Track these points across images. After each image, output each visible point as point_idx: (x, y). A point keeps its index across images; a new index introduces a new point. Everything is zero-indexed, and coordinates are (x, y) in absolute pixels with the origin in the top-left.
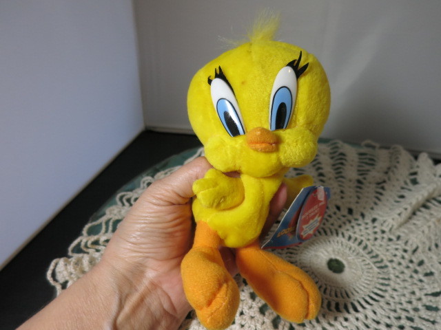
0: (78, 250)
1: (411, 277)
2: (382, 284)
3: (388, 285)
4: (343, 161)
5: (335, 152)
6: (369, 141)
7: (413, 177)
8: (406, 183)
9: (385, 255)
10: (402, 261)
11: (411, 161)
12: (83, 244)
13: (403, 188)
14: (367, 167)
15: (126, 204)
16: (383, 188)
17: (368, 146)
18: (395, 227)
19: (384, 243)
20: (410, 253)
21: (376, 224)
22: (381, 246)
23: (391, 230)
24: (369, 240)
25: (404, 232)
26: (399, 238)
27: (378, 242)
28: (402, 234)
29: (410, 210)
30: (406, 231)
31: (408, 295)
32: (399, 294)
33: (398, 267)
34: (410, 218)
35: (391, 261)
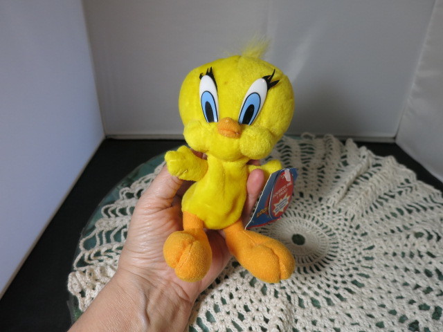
0: (82, 263)
1: (353, 238)
2: (334, 247)
3: (337, 247)
4: (289, 153)
5: (281, 146)
6: (306, 133)
7: (344, 160)
8: (339, 166)
9: (332, 225)
10: (345, 228)
11: (341, 146)
12: (86, 258)
13: (337, 170)
14: (308, 156)
15: (112, 215)
16: (323, 172)
17: (307, 137)
18: (336, 202)
19: (330, 216)
20: (349, 220)
21: (322, 202)
22: (328, 218)
23: (333, 205)
24: (319, 215)
25: (343, 205)
26: (340, 210)
27: (326, 216)
28: (342, 208)
29: (345, 187)
30: (344, 204)
31: (352, 252)
32: (346, 252)
33: (342, 233)
34: (346, 194)
35: (337, 229)
